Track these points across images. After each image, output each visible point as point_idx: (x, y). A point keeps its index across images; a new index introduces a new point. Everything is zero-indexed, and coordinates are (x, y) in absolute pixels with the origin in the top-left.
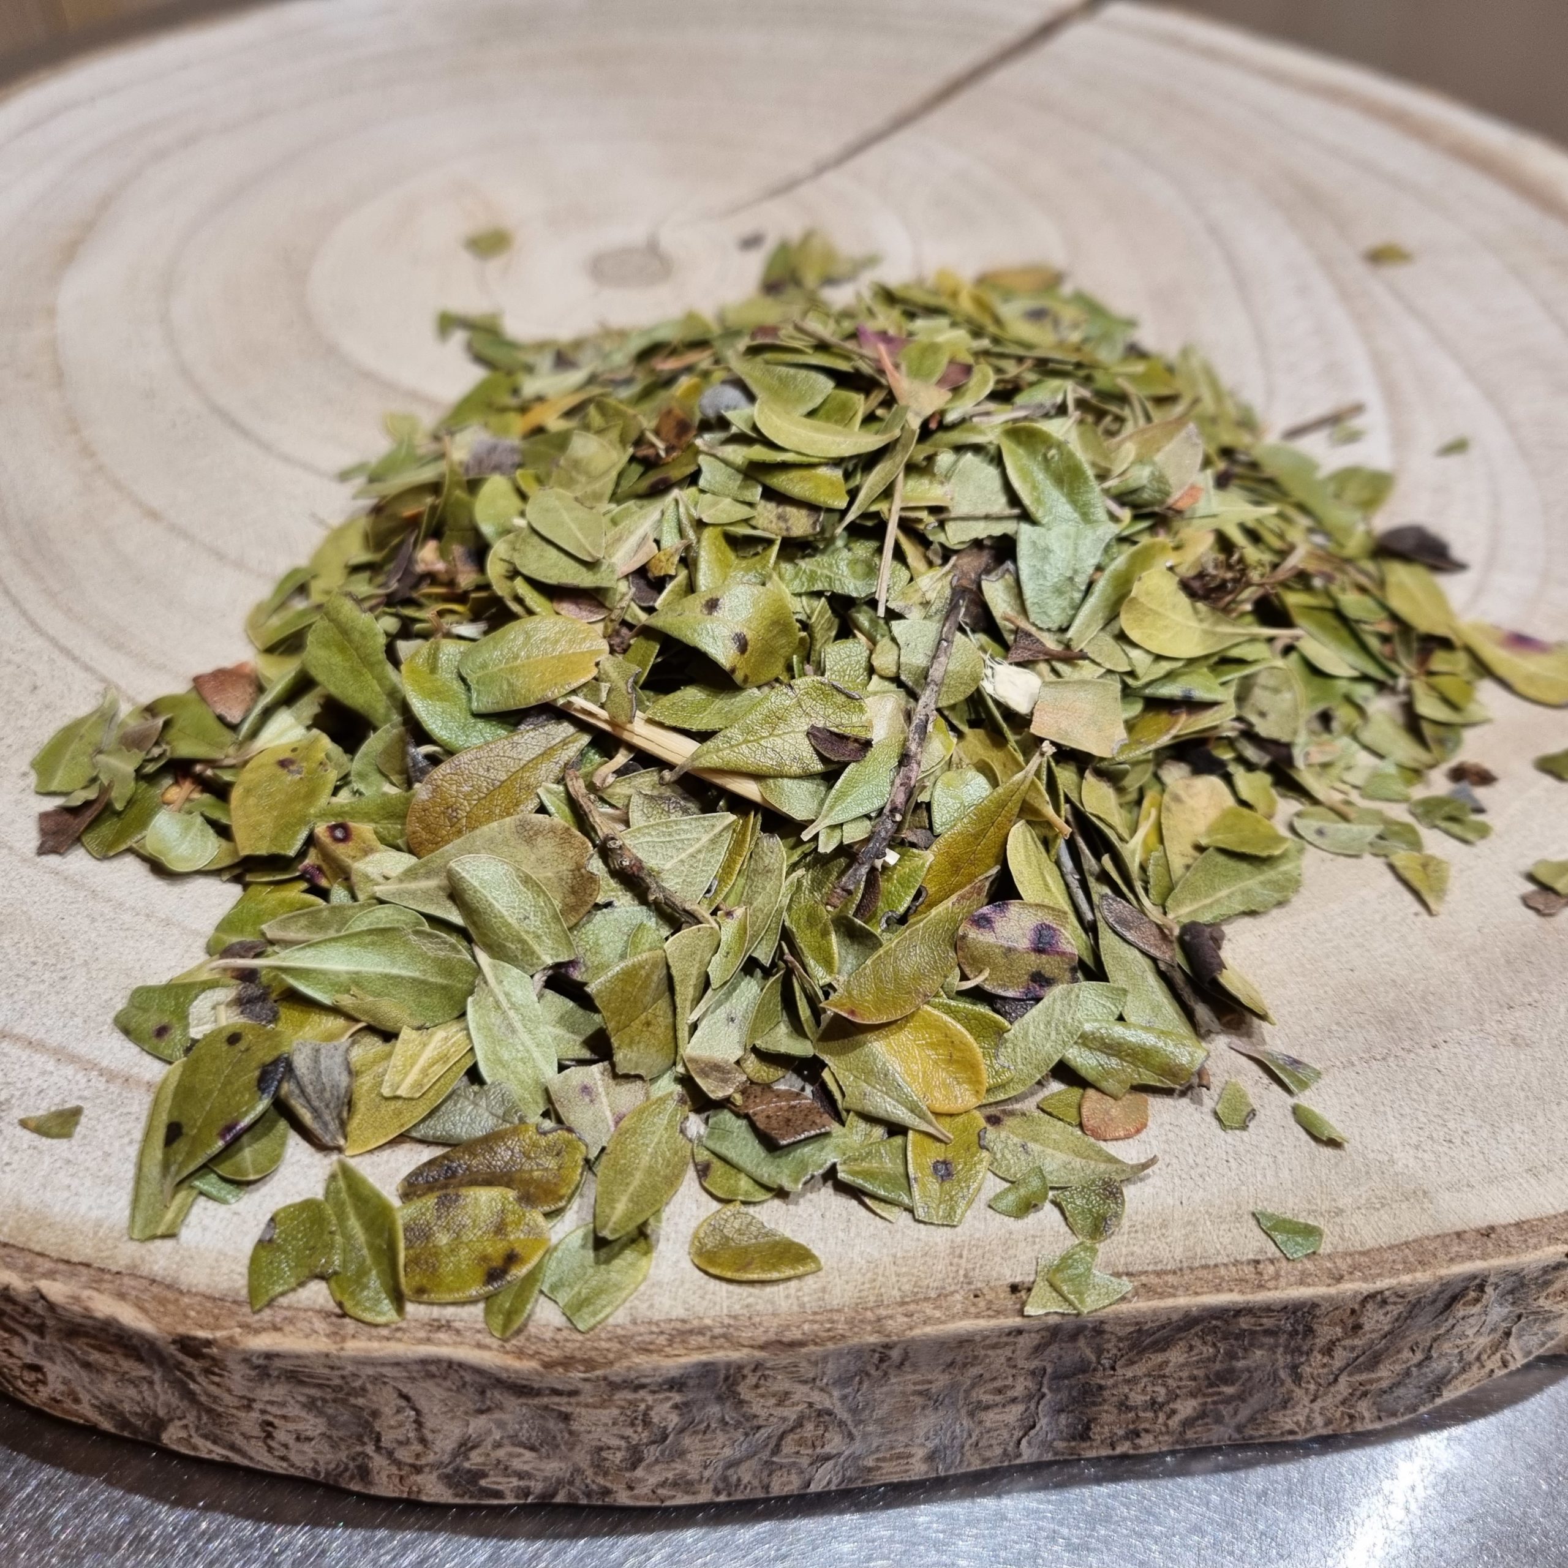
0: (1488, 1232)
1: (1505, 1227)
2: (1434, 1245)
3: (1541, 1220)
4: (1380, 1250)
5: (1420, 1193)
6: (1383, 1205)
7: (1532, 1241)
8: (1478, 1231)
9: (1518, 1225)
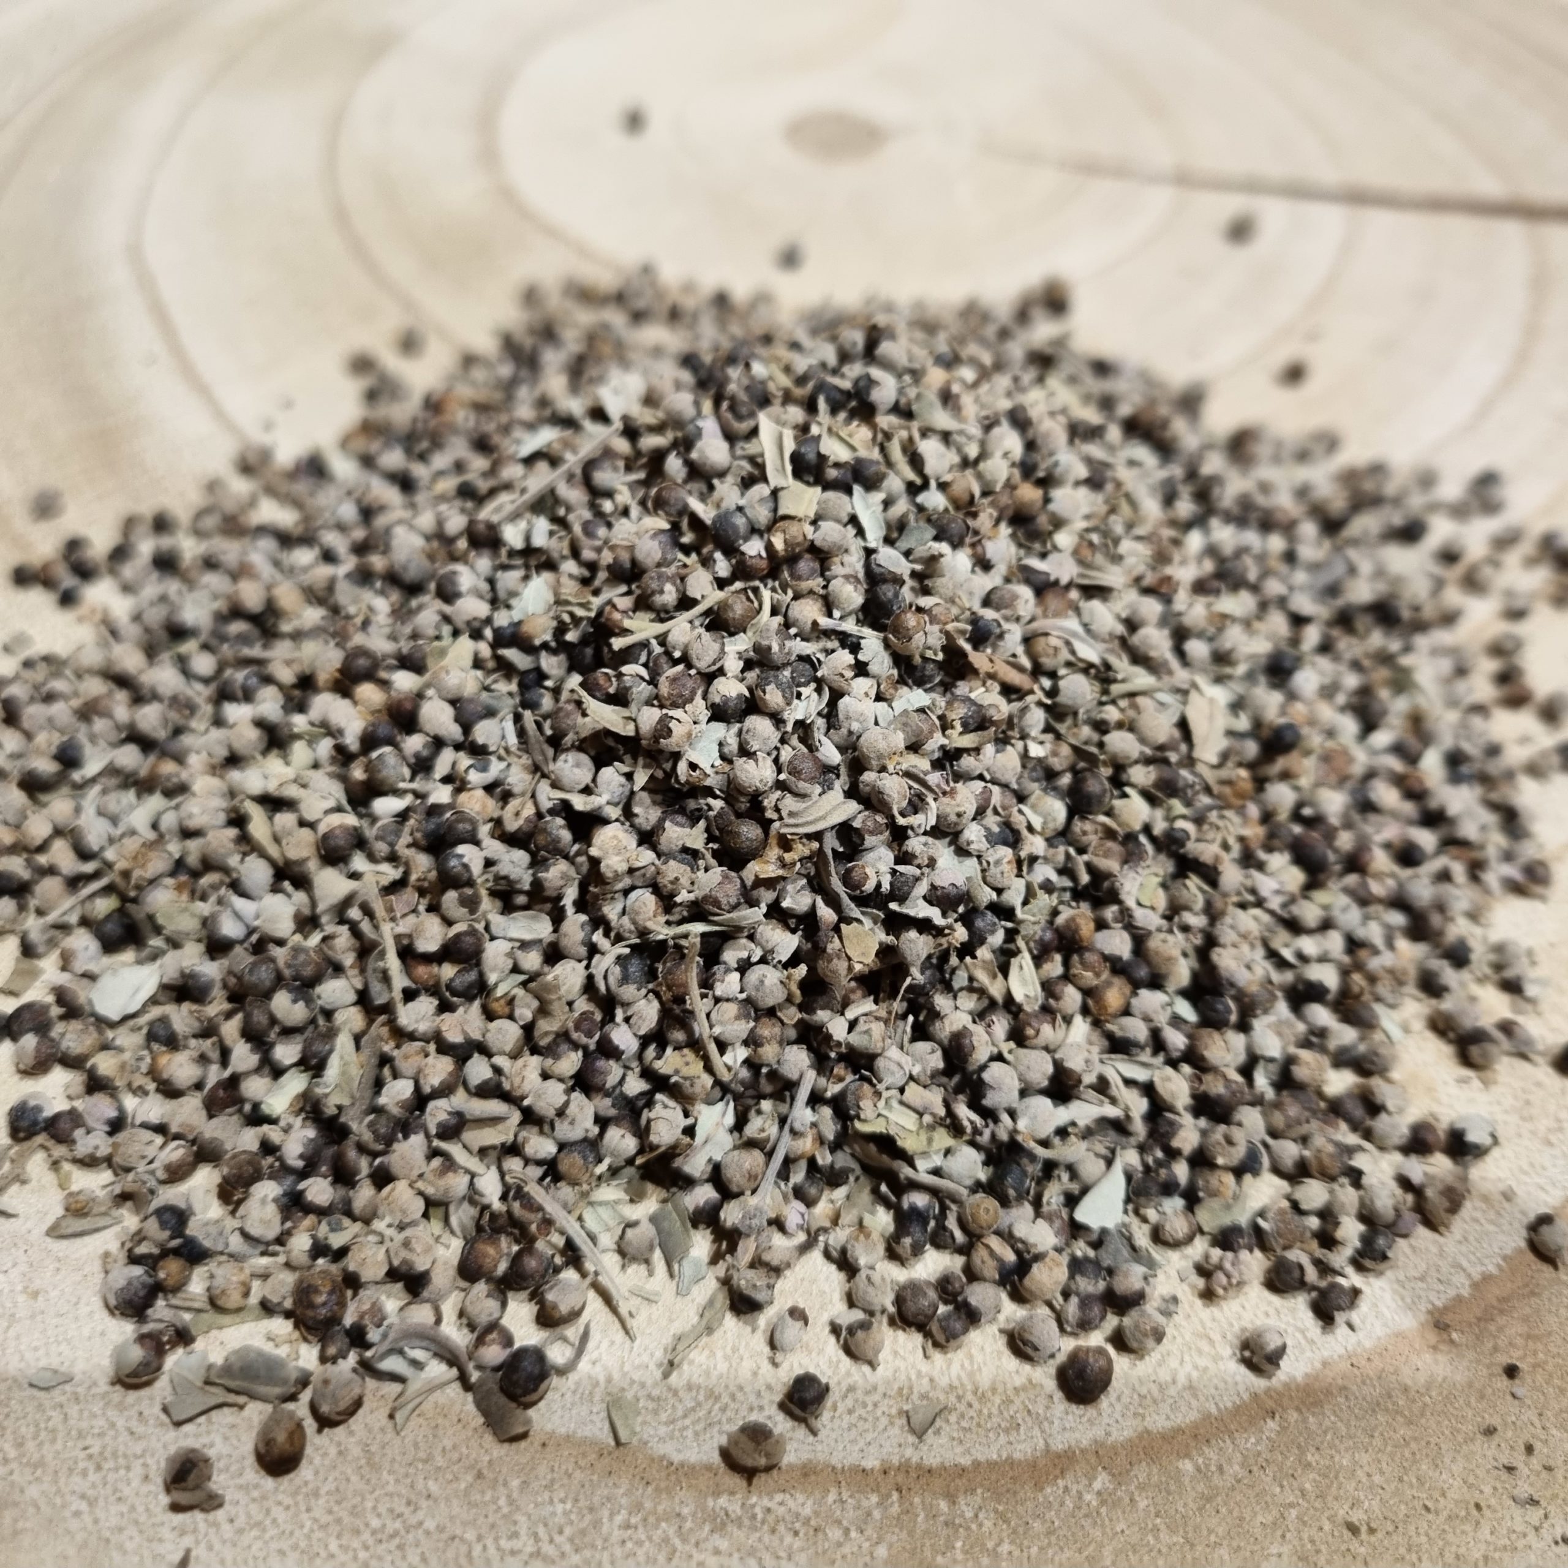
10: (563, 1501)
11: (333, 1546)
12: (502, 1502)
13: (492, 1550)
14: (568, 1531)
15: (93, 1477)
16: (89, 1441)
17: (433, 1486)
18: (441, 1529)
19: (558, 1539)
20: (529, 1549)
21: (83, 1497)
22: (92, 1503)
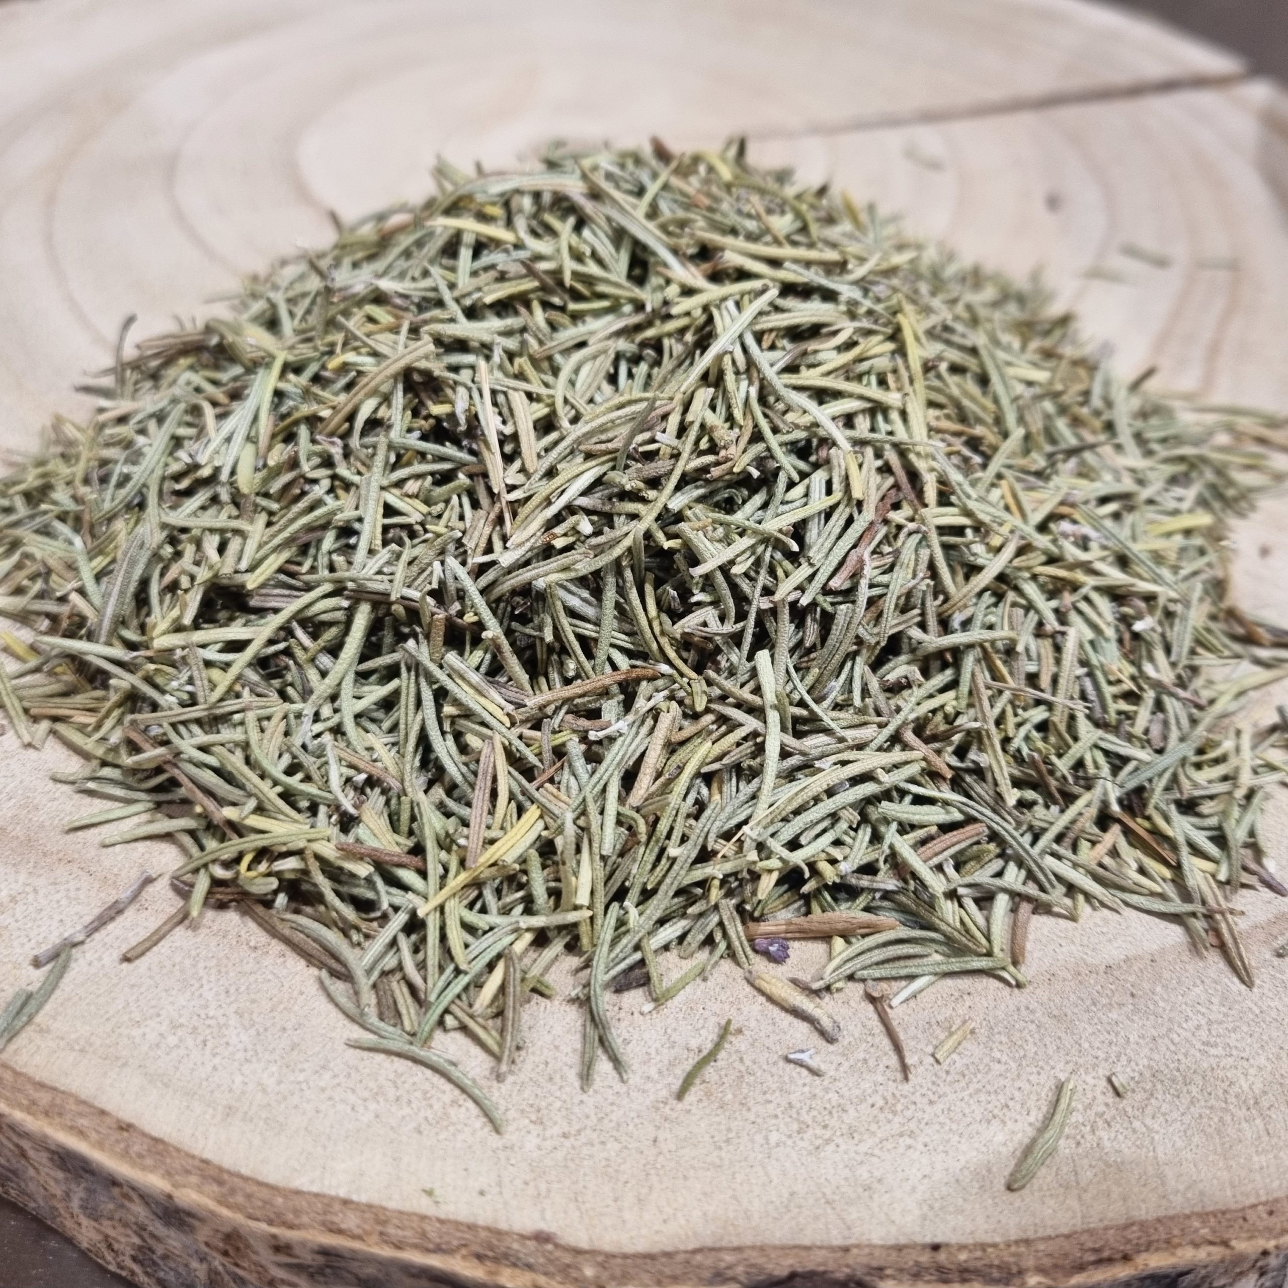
0: (125, 1127)
1: (144, 1135)
2: (74, 1107)
3: (178, 1150)
4: (30, 1080)
5: (120, 1063)
6: (82, 1051)
7: (149, 1161)
8: (118, 1121)
9: (157, 1141)
10: (1195, 985)
11: (1089, 1079)
12: (1161, 1004)
13: (1184, 1034)
14: (1213, 1000)
15: (898, 1119)
16: (870, 1101)
17: (1114, 1015)
18: (1142, 1037)
19: (1214, 1008)
20: (1203, 1022)
21: (901, 1135)
22: (912, 1134)
